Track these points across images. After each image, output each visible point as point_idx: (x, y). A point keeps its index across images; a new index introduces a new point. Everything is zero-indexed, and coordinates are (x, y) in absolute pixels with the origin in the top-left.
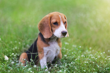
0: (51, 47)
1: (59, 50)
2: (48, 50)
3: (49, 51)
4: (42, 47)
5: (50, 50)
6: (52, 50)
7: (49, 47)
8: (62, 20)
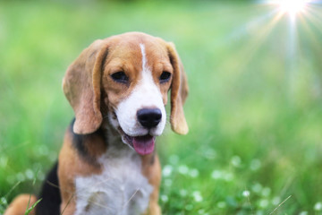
0: (105, 177)
1: (145, 194)
2: (94, 190)
3: (98, 193)
4: (70, 177)
5: (102, 190)
6: (109, 193)
7: (100, 177)
8: (148, 63)
